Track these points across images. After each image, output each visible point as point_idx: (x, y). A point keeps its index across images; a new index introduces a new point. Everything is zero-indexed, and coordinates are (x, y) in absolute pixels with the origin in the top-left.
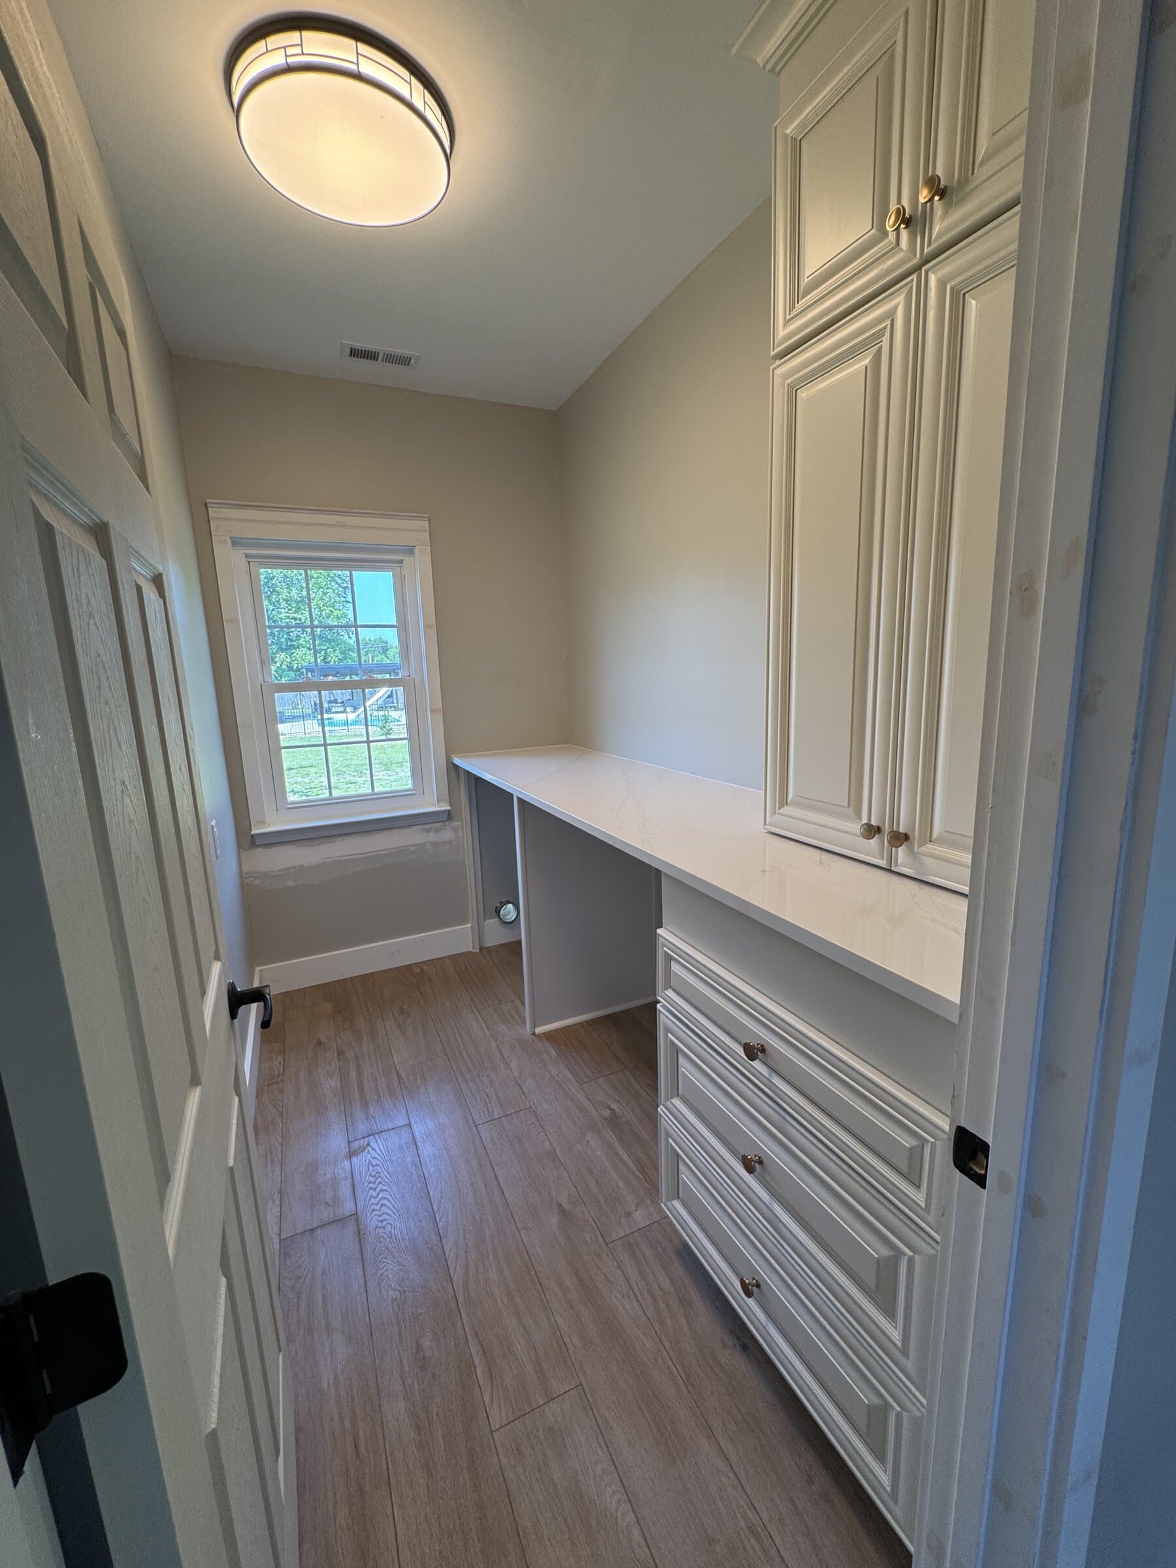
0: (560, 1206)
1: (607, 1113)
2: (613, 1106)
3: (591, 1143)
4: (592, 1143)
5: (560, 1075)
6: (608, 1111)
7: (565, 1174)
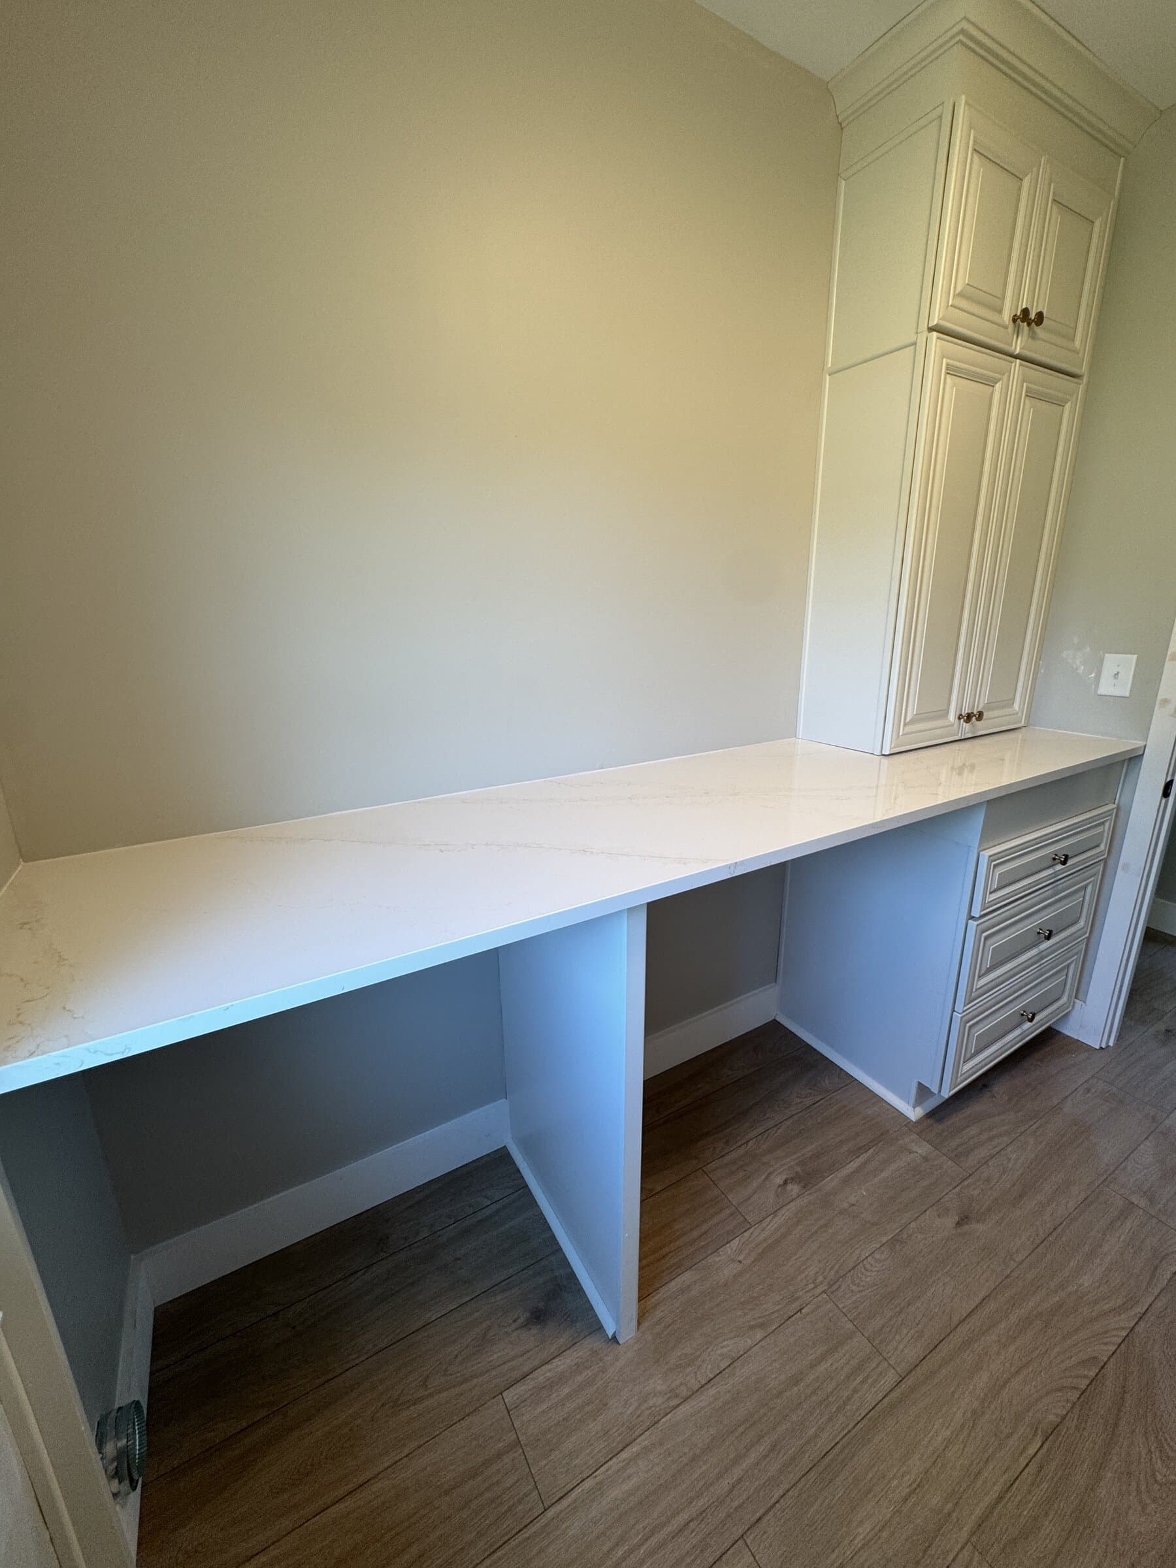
0: (958, 1224)
1: (794, 1189)
2: (779, 1180)
3: (852, 1202)
4: (852, 1199)
5: (741, 1258)
6: (790, 1187)
7: (913, 1225)
